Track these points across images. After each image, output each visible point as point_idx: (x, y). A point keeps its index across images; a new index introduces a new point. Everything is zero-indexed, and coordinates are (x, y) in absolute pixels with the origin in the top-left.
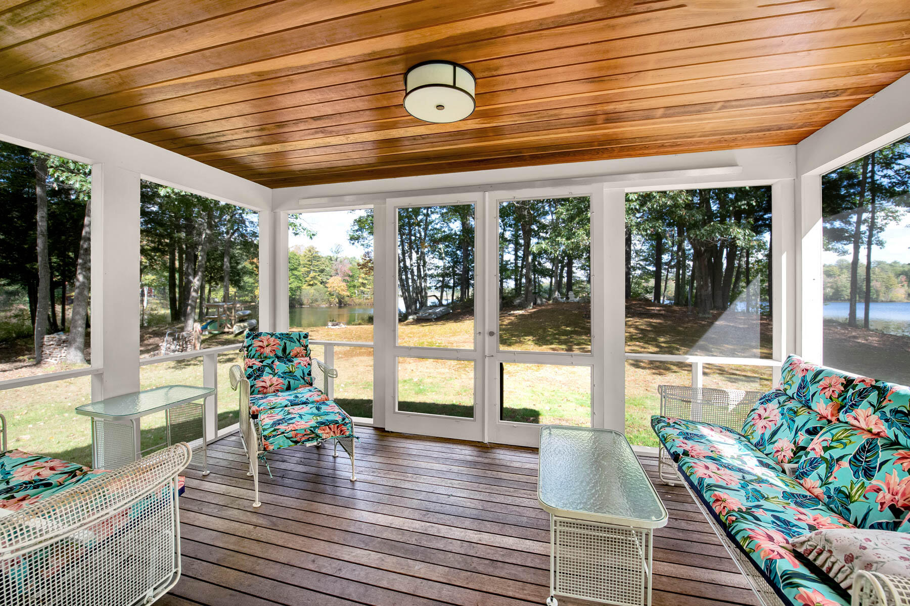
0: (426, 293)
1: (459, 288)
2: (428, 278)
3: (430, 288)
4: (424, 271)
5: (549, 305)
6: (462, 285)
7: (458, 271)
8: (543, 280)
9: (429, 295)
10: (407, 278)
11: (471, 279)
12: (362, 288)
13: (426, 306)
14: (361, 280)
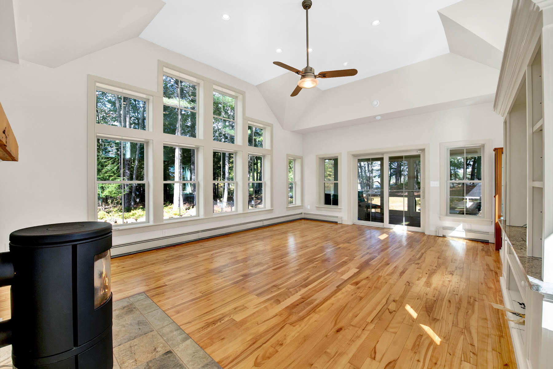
0: (373, 180)
1: (394, 177)
2: (374, 172)
3: (375, 177)
4: (371, 167)
5: (459, 187)
6: (396, 175)
7: (393, 167)
8: (459, 170)
9: (374, 181)
10: (361, 172)
11: (403, 171)
12: (329, 177)
13: (372, 188)
14: (328, 173)
